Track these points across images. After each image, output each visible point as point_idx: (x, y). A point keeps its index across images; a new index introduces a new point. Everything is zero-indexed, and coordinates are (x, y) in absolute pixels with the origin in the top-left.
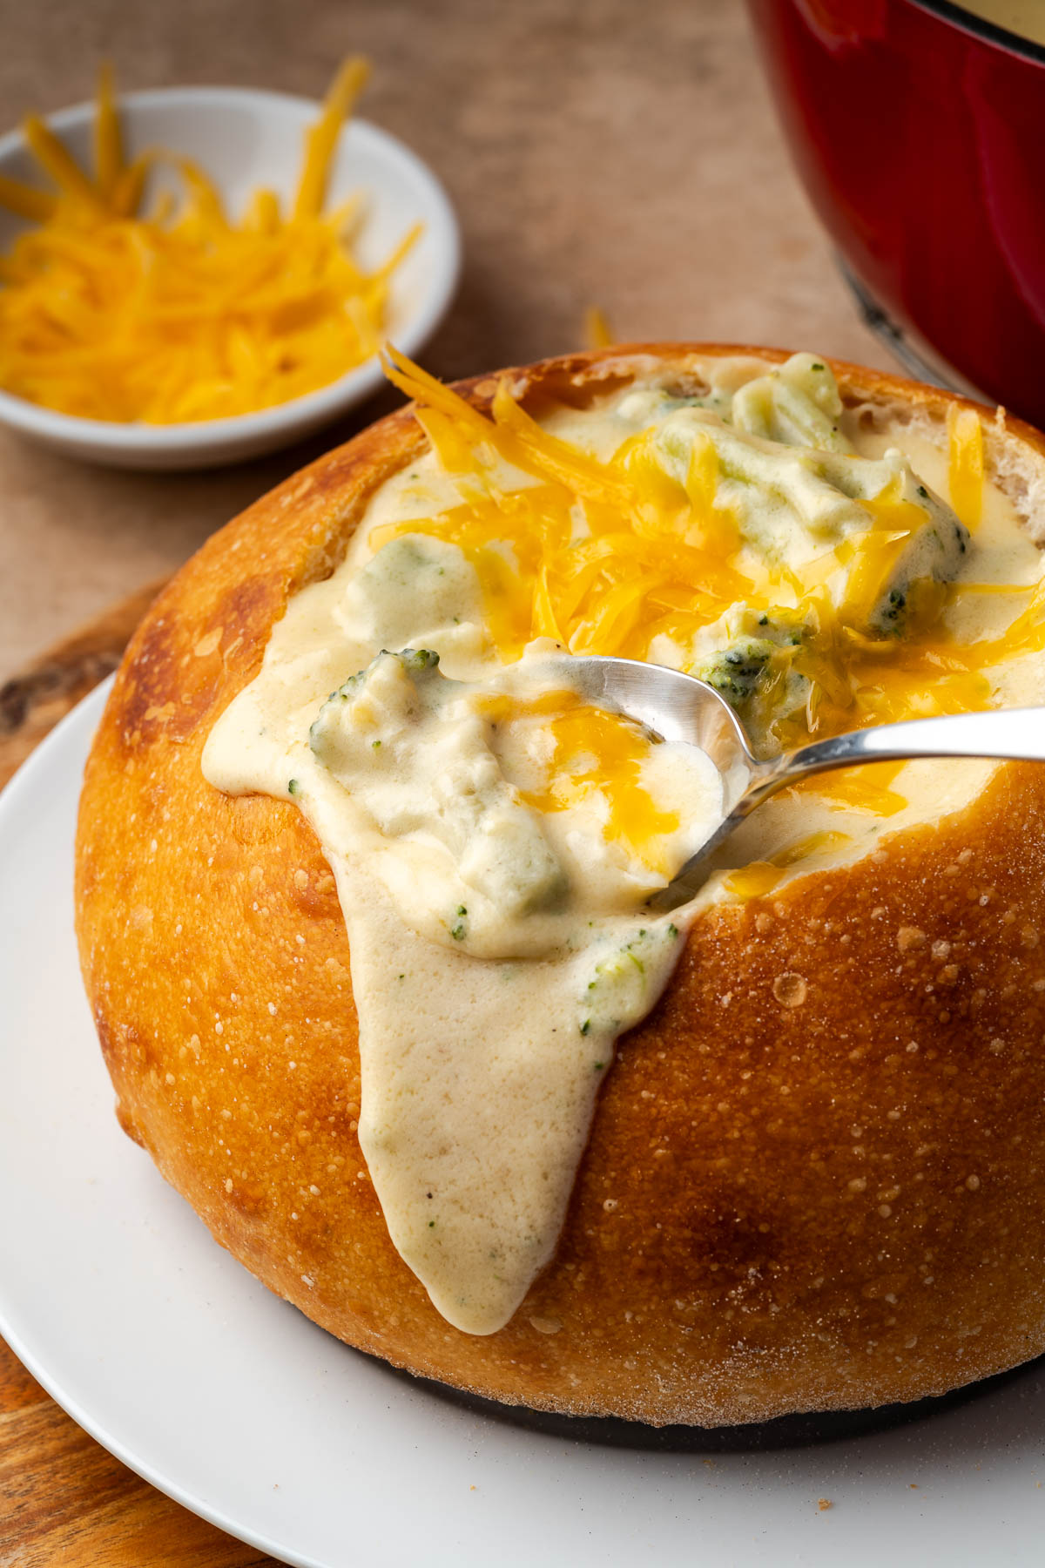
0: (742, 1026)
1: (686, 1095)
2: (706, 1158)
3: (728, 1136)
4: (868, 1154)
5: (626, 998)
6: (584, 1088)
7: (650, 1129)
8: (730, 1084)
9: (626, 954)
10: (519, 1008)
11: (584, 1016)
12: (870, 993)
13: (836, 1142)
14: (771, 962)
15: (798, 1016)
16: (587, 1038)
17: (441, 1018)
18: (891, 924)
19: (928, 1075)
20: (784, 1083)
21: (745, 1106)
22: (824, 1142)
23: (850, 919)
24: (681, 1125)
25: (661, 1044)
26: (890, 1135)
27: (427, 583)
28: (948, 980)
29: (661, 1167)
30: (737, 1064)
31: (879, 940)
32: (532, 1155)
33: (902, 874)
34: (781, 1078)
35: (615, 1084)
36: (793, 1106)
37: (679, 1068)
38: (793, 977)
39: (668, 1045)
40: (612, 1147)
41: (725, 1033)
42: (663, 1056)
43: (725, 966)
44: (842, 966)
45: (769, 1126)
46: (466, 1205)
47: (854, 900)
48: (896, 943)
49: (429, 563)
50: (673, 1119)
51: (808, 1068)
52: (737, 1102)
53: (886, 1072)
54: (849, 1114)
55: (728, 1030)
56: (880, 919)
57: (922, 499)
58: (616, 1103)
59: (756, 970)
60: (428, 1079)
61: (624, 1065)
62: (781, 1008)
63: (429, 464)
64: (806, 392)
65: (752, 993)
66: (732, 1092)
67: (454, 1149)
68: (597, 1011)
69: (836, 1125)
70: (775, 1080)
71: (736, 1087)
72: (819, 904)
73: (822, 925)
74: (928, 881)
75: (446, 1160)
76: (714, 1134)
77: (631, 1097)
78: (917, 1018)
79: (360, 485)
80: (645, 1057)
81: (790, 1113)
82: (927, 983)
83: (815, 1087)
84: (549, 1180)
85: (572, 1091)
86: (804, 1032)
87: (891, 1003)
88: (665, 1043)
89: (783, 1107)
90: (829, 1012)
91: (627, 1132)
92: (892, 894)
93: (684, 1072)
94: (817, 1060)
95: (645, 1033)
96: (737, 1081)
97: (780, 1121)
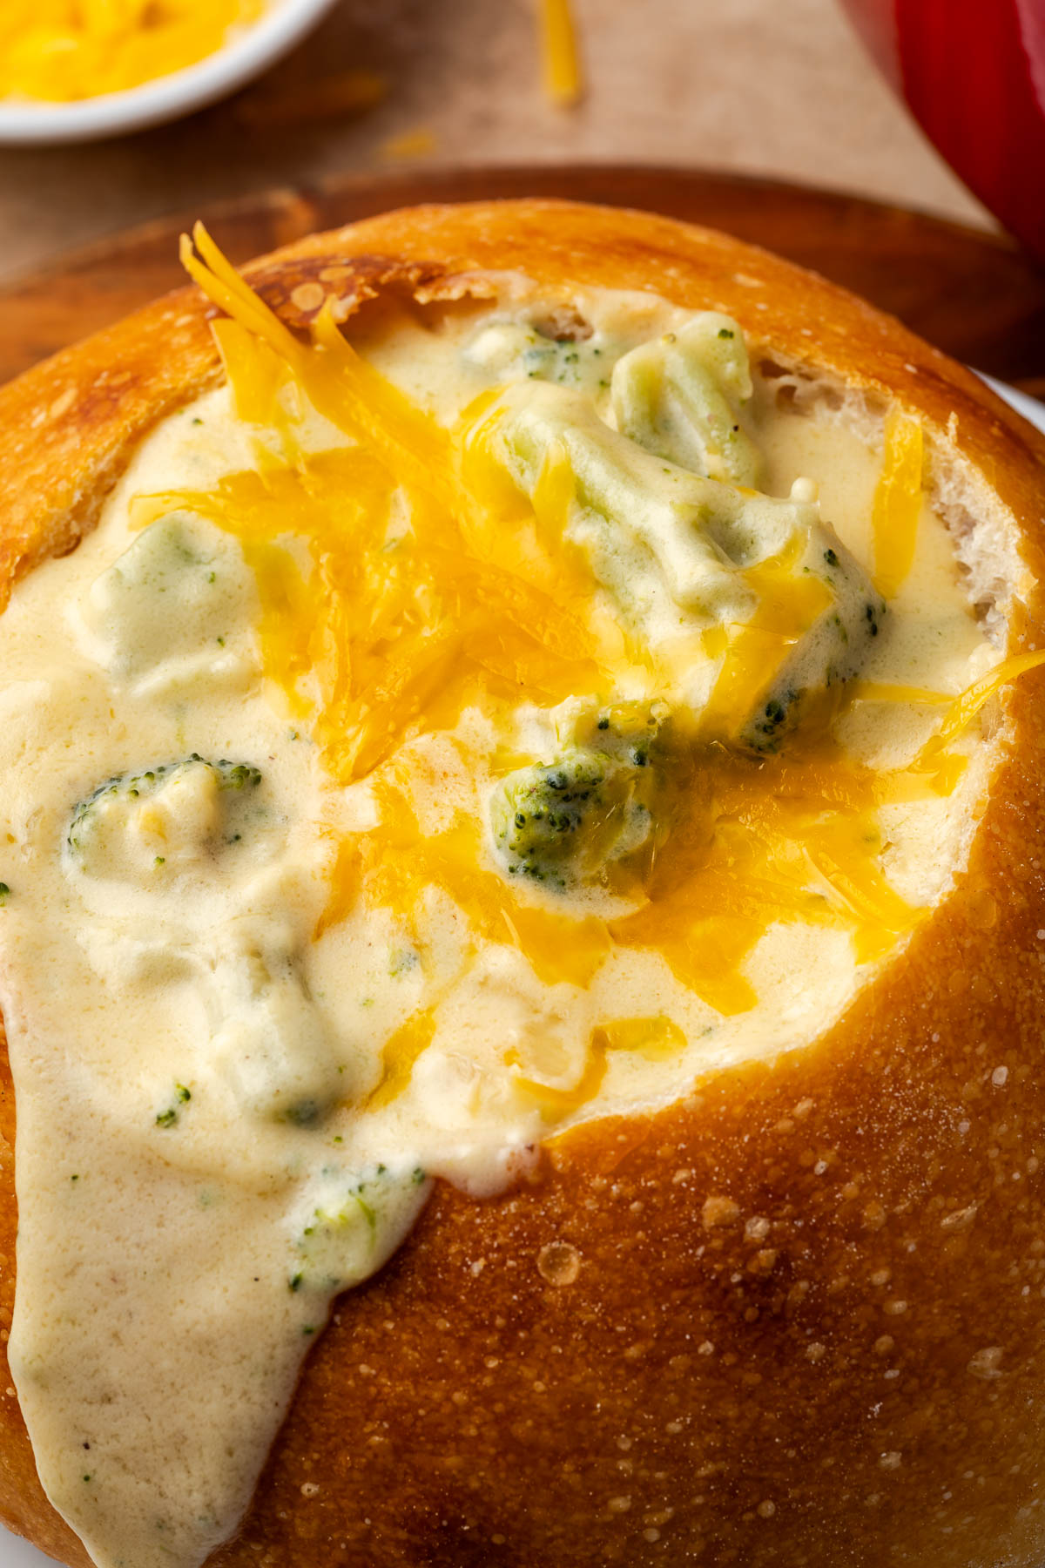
0: (494, 1301)
1: (416, 1376)
2: (433, 1453)
3: (463, 1432)
4: (636, 1470)
5: (349, 1255)
6: (288, 1356)
7: (366, 1410)
8: (471, 1371)
9: (353, 1200)
10: (217, 1243)
11: (296, 1268)
12: (660, 1277)
13: (597, 1453)
14: (539, 1227)
15: (565, 1297)
16: (296, 1296)
17: (118, 1239)
18: (697, 1193)
19: (723, 1383)
20: (539, 1377)
21: (487, 1399)
22: (582, 1452)
23: (646, 1182)
24: (405, 1412)
25: (389, 1311)
26: (667, 1450)
27: (192, 589)
28: (761, 1269)
29: (376, 1456)
30: (483, 1348)
31: (679, 1212)
32: (215, 1426)
33: (719, 1128)
34: (536, 1371)
35: (328, 1351)
36: (546, 1407)
37: (409, 1343)
38: (564, 1249)
39: (398, 1313)
40: (316, 1424)
41: (472, 1308)
42: (390, 1326)
43: (480, 1225)
44: (628, 1240)
45: (515, 1426)
46: (130, 1465)
47: (654, 1157)
48: (700, 1217)
49: (199, 562)
50: (395, 1403)
51: (571, 1362)
52: (477, 1393)
53: (668, 1375)
54: (616, 1422)
55: (476, 1305)
56: (684, 1185)
57: (828, 566)
58: (327, 1373)
59: (518, 1235)
60: (95, 1311)
61: (341, 1330)
62: (545, 1285)
63: (217, 404)
64: (707, 368)
65: (511, 1263)
66: (473, 1381)
67: (121, 1399)
68: (313, 1266)
69: (599, 1433)
70: (528, 1373)
71: (479, 1376)
72: (608, 1159)
73: (609, 1186)
74: (752, 1139)
75: (108, 1408)
76: (445, 1428)
77: (346, 1370)
78: (716, 1313)
79: (126, 429)
80: (369, 1323)
81: (542, 1415)
82: (734, 1271)
83: (577, 1386)
84: (235, 1457)
85: (272, 1357)
86: (571, 1319)
87: (686, 1292)
88: (395, 1310)
89: (534, 1406)
90: (606, 1297)
91: (338, 1411)
92: (703, 1153)
93: (415, 1349)
94: (583, 1354)
95: (371, 1294)
96: (480, 1367)
97: (529, 1423)
